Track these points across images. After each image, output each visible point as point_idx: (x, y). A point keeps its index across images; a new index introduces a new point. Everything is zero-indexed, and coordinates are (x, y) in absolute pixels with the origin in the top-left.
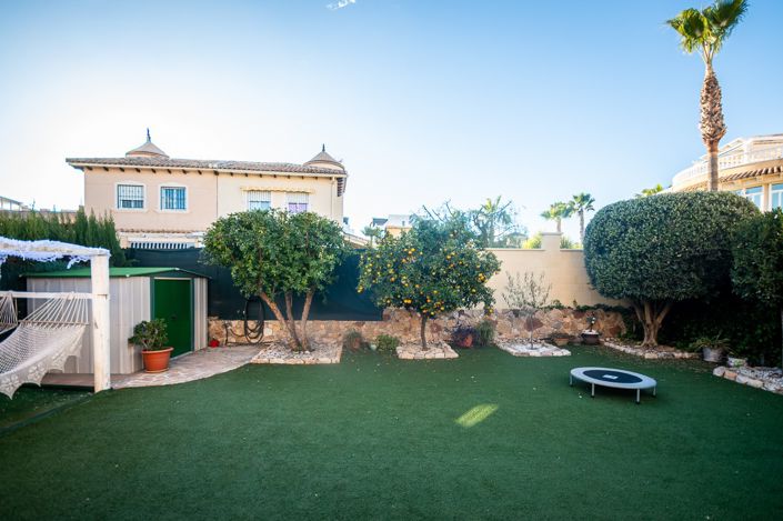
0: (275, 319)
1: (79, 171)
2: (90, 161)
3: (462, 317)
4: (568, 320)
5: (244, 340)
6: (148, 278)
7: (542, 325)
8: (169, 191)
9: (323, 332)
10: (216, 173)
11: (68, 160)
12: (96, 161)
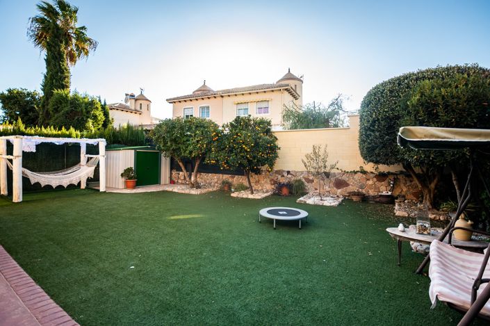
0: (182, 171)
1: (172, 104)
2: (174, 99)
3: (289, 176)
4: (370, 182)
5: (184, 182)
6: (133, 151)
7: (347, 185)
8: (203, 108)
9: (216, 180)
10: (222, 97)
11: (167, 100)
12: (178, 98)
